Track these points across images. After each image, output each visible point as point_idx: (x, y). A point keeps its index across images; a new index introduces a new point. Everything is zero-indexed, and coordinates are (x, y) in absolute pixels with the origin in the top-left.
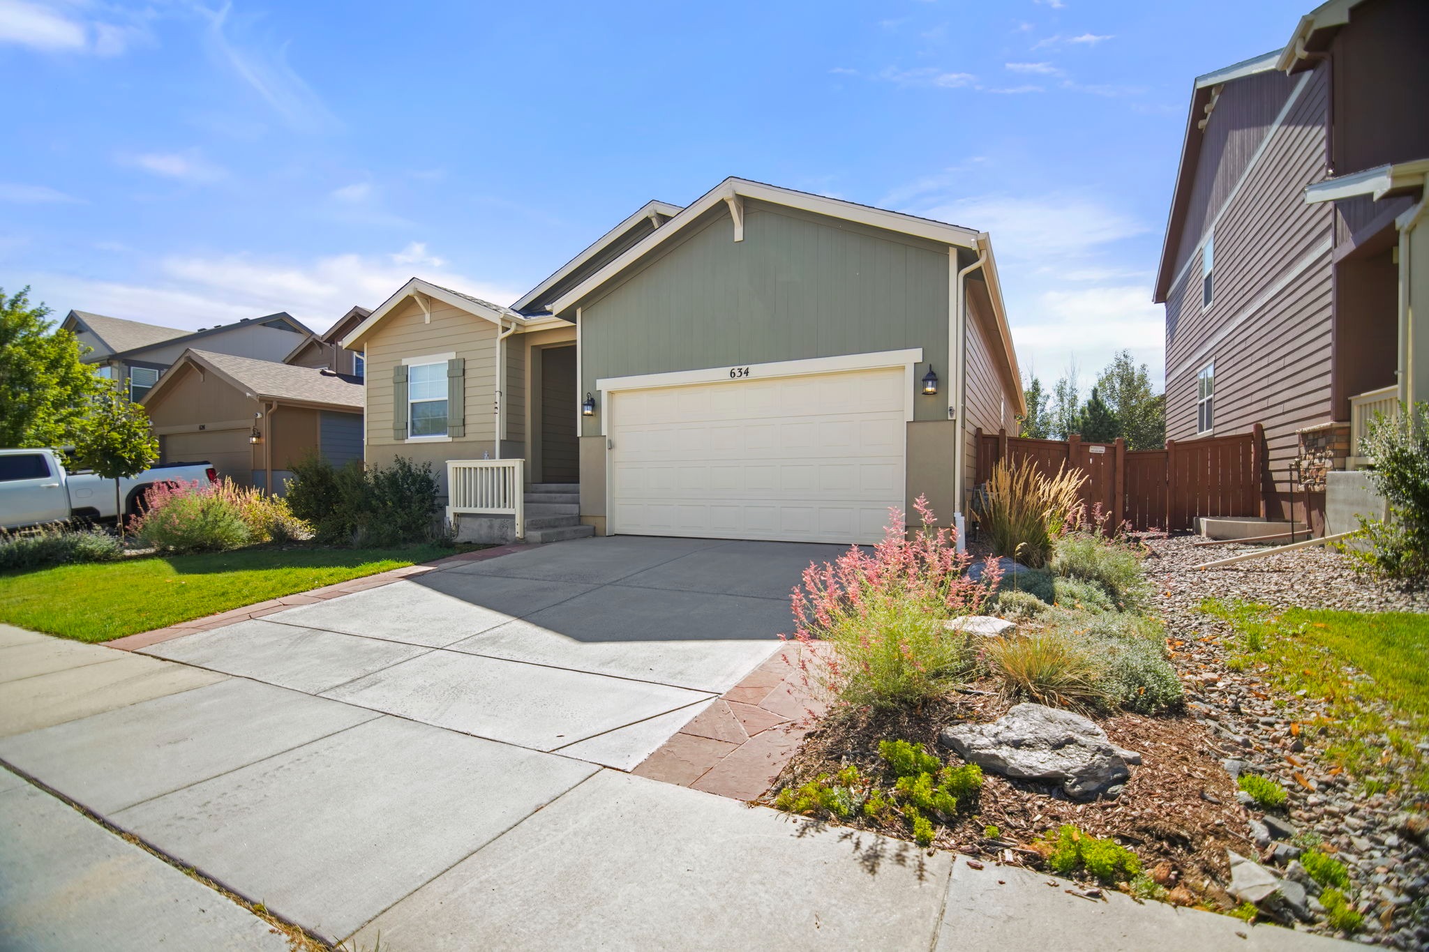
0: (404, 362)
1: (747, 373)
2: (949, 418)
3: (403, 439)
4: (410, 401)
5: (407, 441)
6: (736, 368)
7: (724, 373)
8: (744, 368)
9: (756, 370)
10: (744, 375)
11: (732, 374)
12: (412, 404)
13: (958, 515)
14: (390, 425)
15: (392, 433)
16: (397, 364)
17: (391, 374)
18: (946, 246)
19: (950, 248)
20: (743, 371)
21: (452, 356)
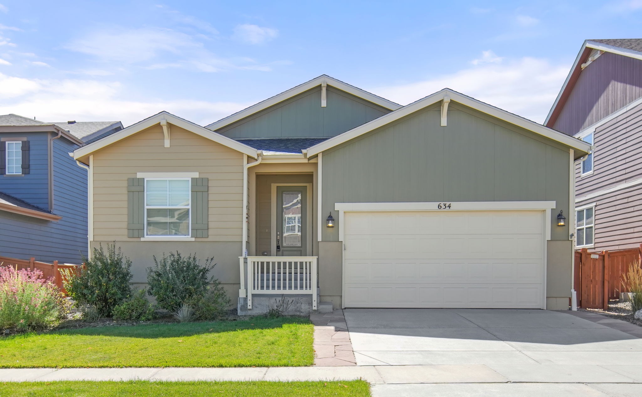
0: (139, 175)
1: (449, 207)
2: (570, 239)
3: (139, 237)
4: (146, 207)
5: (142, 239)
6: (442, 203)
7: (434, 205)
8: (448, 204)
9: (455, 205)
10: (447, 208)
11: (439, 206)
12: (147, 209)
13: (573, 290)
14: (125, 225)
15: (125, 232)
16: (132, 176)
17: (125, 184)
18: (569, 147)
19: (571, 150)
20: (447, 205)
21: (196, 175)
